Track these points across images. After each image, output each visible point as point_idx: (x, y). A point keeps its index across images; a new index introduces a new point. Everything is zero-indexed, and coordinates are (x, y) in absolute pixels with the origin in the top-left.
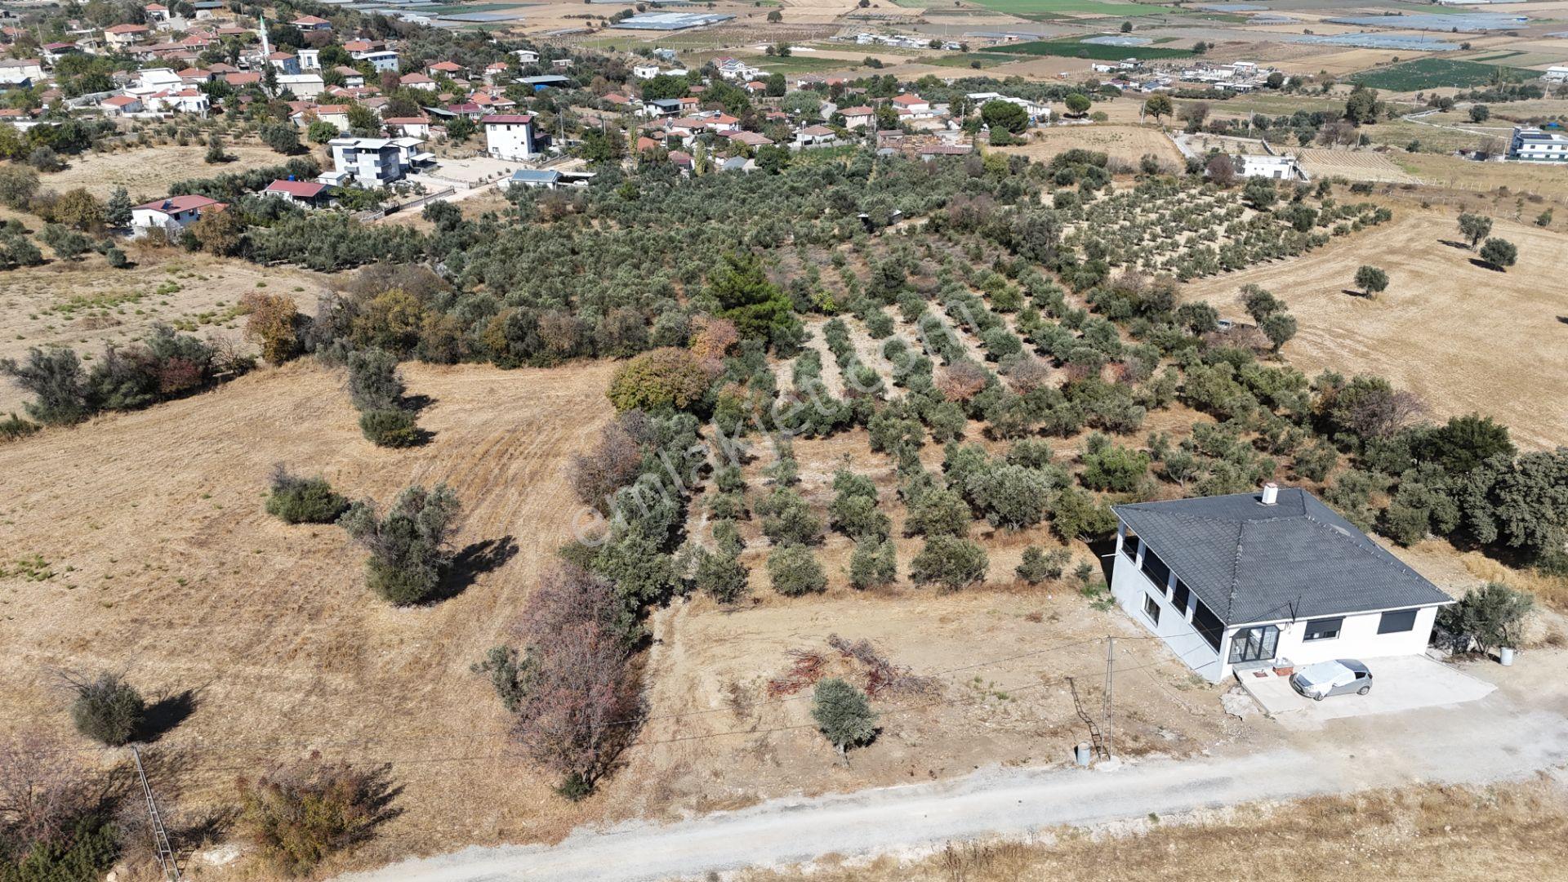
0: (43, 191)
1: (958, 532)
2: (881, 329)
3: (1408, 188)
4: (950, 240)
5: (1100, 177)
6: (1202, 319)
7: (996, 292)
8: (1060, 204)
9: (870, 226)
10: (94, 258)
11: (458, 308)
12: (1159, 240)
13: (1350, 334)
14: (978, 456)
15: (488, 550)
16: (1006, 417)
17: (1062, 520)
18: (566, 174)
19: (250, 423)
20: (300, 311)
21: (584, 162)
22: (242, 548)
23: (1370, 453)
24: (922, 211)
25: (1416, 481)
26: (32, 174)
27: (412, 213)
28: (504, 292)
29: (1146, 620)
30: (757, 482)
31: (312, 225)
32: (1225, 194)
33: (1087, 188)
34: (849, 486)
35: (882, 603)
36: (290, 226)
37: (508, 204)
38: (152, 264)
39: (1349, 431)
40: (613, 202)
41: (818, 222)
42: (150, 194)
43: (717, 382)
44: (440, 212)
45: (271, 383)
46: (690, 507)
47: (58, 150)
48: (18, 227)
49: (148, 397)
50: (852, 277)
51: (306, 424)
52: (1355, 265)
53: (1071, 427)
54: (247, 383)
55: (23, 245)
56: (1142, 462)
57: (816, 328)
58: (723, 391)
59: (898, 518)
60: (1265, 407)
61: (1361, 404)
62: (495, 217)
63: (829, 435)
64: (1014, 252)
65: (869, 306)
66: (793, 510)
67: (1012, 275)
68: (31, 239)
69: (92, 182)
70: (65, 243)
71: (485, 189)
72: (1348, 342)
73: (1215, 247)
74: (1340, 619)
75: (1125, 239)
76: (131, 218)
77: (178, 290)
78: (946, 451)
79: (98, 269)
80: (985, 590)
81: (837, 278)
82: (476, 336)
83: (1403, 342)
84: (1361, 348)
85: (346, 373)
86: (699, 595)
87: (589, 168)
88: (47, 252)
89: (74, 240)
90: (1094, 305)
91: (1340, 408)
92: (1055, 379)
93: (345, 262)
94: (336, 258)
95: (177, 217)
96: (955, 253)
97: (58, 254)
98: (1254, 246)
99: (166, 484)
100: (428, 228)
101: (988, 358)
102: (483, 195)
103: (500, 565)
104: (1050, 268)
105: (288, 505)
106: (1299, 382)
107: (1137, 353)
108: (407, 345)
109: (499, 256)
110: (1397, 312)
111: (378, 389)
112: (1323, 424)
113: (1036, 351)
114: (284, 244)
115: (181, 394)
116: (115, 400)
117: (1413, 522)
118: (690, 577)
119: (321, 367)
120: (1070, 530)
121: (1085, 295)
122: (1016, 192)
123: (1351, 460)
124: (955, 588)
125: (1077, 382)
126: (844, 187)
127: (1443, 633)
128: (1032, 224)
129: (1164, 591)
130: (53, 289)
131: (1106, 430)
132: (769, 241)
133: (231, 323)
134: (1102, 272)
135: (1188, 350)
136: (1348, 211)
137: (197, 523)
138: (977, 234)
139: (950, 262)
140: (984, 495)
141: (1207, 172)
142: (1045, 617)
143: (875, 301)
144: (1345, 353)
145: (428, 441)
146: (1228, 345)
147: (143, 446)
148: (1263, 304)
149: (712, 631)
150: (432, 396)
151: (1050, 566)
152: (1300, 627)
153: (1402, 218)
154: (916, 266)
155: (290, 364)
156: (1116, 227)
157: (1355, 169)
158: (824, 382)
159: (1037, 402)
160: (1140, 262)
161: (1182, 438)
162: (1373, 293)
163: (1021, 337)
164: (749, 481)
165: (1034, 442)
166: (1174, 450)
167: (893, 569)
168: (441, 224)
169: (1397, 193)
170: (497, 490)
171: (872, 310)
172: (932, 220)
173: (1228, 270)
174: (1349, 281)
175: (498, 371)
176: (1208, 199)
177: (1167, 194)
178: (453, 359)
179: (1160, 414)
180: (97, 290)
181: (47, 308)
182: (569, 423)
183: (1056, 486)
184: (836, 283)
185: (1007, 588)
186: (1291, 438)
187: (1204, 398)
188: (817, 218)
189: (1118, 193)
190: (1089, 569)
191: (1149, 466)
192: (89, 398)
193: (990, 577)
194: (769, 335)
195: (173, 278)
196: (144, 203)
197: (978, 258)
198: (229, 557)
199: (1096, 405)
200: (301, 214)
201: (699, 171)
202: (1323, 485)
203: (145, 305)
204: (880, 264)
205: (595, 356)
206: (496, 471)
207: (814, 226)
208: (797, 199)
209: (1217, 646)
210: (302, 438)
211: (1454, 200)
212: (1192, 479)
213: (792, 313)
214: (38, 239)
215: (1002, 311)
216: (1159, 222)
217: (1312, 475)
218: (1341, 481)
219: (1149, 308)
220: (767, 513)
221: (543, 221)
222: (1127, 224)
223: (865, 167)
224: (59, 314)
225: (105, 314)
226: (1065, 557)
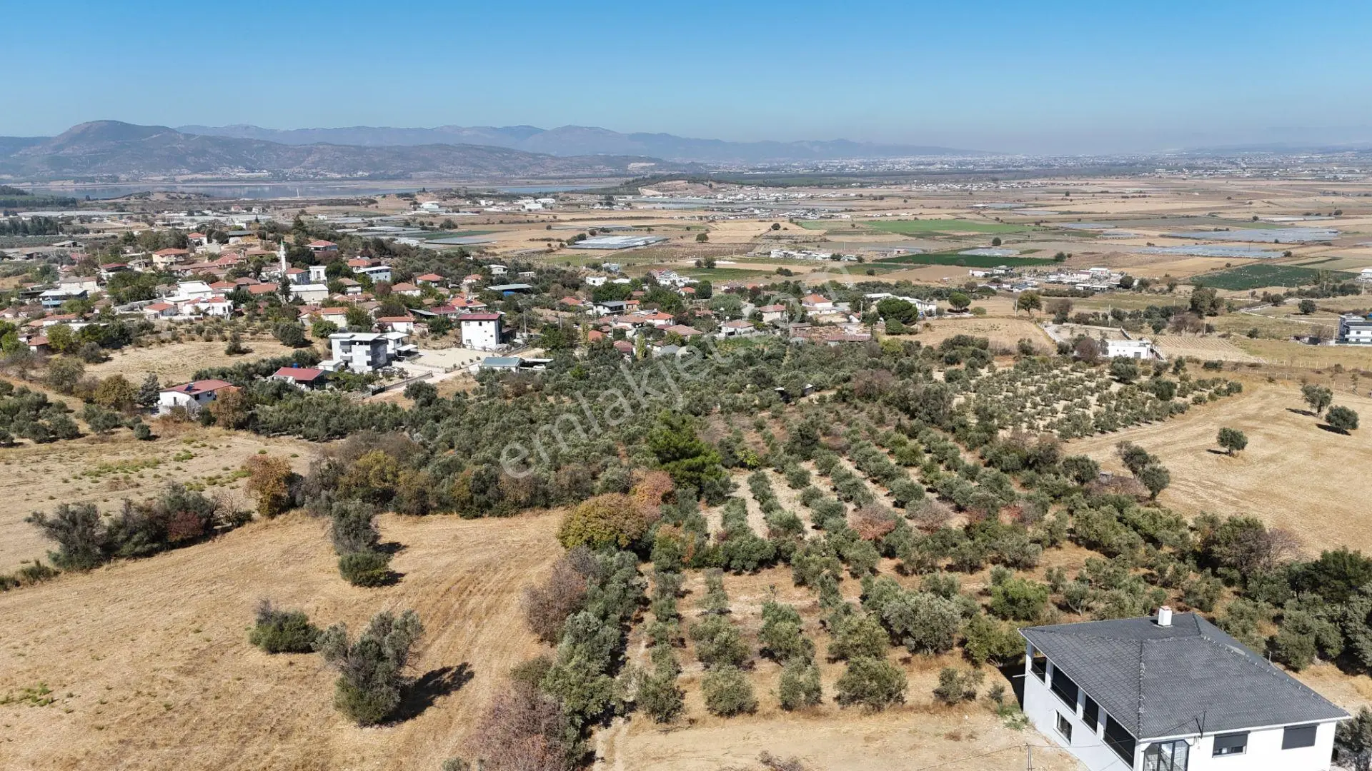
0: (86, 378)
1: (878, 656)
2: (799, 481)
3: (1253, 366)
4: (856, 407)
5: (983, 357)
6: (1085, 471)
7: (899, 449)
8: (949, 379)
9: (786, 397)
10: (124, 432)
11: (430, 468)
12: (1039, 408)
13: (1219, 486)
14: (892, 588)
15: (447, 675)
16: (916, 555)
17: (973, 645)
18: (527, 360)
19: (242, 568)
20: (293, 471)
21: (543, 351)
22: (224, 674)
23: (1252, 585)
24: (830, 385)
25: (1298, 609)
26: (79, 365)
27: (395, 393)
28: (470, 455)
29: (1059, 738)
30: (691, 613)
31: (310, 403)
32: (1094, 370)
33: (972, 366)
34: (774, 614)
35: (809, 724)
36: (291, 404)
37: (477, 385)
38: (172, 436)
39: (1230, 566)
40: (566, 381)
41: (741, 395)
42: (175, 380)
43: (655, 525)
44: (419, 391)
45: (264, 533)
46: (630, 636)
47: (103, 345)
48: (62, 407)
49: (155, 545)
50: (772, 437)
51: (291, 568)
52: (1216, 429)
53: (975, 563)
54: (243, 534)
55: (64, 421)
56: (1043, 593)
57: (741, 481)
58: (661, 532)
59: (823, 645)
60: (1150, 545)
61: (1238, 540)
62: (466, 395)
63: (755, 571)
64: (913, 417)
65: (787, 461)
66: (725, 634)
67: (912, 435)
68: (71, 417)
69: (128, 371)
70: (100, 419)
71: (458, 373)
72: (1217, 492)
73: (1090, 413)
74: (1245, 734)
75: (1010, 407)
76: (159, 399)
77: (191, 457)
78: (863, 584)
79: (126, 441)
80: (906, 710)
81: (759, 440)
82: (444, 490)
83: (1267, 493)
84: (1231, 498)
85: (329, 521)
86: (639, 715)
87: (546, 355)
88: (84, 427)
89: (106, 419)
90: (987, 460)
91: (1219, 544)
92: (957, 522)
93: (336, 433)
94: (328, 430)
95: (197, 397)
96: (862, 418)
97: (92, 429)
98: (1123, 412)
99: (163, 620)
100: (408, 405)
101: (896, 505)
102: (456, 378)
103: (457, 689)
104: (945, 430)
105: (269, 636)
106: (1178, 523)
107: (1029, 499)
108: (384, 499)
109: (467, 426)
110: (1259, 468)
111: (356, 535)
112: (1205, 560)
113: (938, 499)
114: (285, 419)
115: (184, 544)
116: (126, 548)
117: (1301, 647)
118: (631, 699)
119: (309, 519)
120: (981, 655)
121: (978, 452)
122: (911, 370)
123: (1235, 593)
124: (878, 708)
125: (977, 523)
126: (762, 366)
127: (1344, 750)
128: (927, 392)
129: (1075, 709)
130: (85, 458)
131: (1007, 565)
132: (699, 409)
133: (234, 484)
134: (992, 432)
135: (1074, 496)
136: (1202, 384)
137: (186, 655)
138: (880, 401)
139: (857, 425)
140: (900, 622)
141: (1076, 353)
142: (963, 736)
143: (793, 457)
144: (1216, 501)
145: (397, 581)
146: (1111, 492)
147: (146, 589)
148: (1138, 458)
149: (650, 749)
150: (403, 544)
151: (965, 689)
152: (1208, 742)
153: (1252, 391)
154: (827, 428)
155: (282, 517)
156: (1001, 397)
157: (1204, 351)
158: (750, 525)
159: (944, 542)
160: (1024, 425)
161: (1076, 573)
162: (1235, 452)
163: (925, 487)
164: (683, 613)
165: (942, 576)
166: (1070, 582)
167: (818, 690)
168: (420, 401)
169: (1244, 370)
170: (456, 623)
171: (790, 464)
172: (840, 392)
173: (1103, 432)
174: (1212, 441)
175: (463, 521)
176: (1079, 375)
177: (1043, 370)
178: (424, 511)
179: (1054, 552)
180: (122, 458)
181: (78, 473)
182: (523, 564)
183: (965, 615)
184: (758, 443)
185: (927, 708)
186: (1177, 572)
187: (1094, 538)
188: (739, 392)
189: (1000, 370)
190: (1002, 690)
191: (1049, 596)
192: (103, 547)
193: (910, 698)
194: (700, 485)
195: (188, 448)
196: (170, 387)
197: (881, 421)
198: (212, 684)
199: (996, 544)
200: (301, 394)
201: (640, 356)
202: (1211, 615)
203: (162, 470)
204: (796, 427)
205: (547, 507)
206: (456, 606)
207: (738, 398)
208: (723, 377)
209: (1130, 760)
210: (286, 580)
211: (1296, 375)
212: (1088, 609)
213: (719, 466)
214: (77, 417)
215: (906, 465)
216: (1038, 393)
217: (1201, 606)
218: (1229, 610)
219: (1036, 462)
220: (701, 639)
221: (506, 398)
222: (1011, 394)
223: (780, 351)
224: (88, 479)
225: (127, 478)
226: (979, 678)
